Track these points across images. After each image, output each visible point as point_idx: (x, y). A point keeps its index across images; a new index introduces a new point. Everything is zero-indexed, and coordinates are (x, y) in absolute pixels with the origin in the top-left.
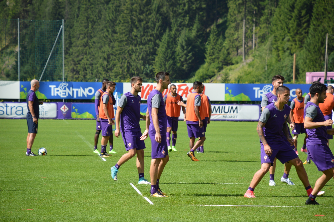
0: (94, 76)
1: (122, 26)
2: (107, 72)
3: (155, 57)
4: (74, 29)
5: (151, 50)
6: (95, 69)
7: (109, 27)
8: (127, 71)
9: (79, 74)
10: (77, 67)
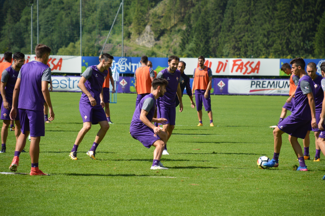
0: (254, 52)
1: (283, 3)
2: (267, 48)
3: (315, 34)
4: (237, 7)
5: (312, 27)
6: (256, 46)
7: (270, 4)
8: (286, 47)
9: (240, 51)
10: (238, 44)
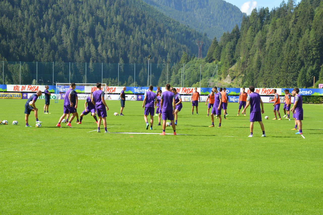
2: (278, 84)
3: (297, 78)
4: (265, 67)
5: (296, 75)
6: (273, 83)
7: (279, 66)
8: (285, 83)
9: (266, 85)
10: (266, 82)
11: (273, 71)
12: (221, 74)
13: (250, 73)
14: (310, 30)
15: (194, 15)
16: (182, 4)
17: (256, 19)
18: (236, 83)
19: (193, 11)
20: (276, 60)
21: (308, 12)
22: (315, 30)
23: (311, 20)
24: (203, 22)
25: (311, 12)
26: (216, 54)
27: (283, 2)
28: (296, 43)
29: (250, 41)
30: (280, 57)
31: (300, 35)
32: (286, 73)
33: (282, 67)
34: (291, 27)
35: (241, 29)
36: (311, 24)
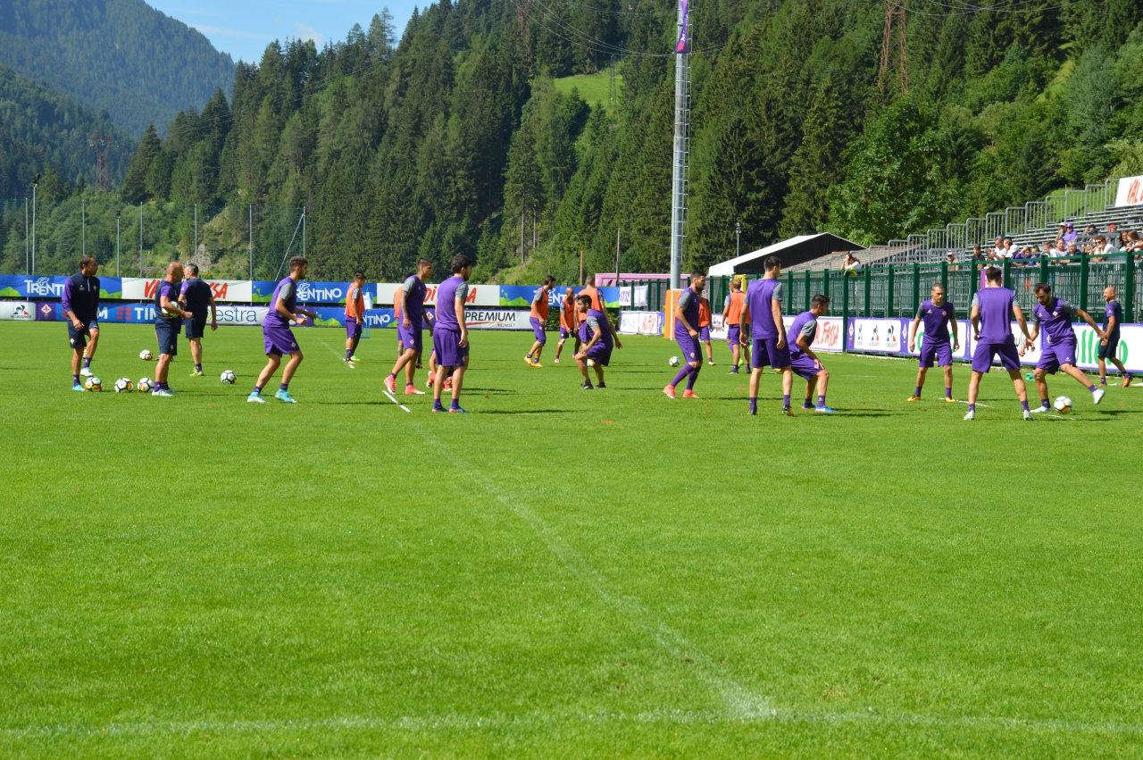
1: (377, 220)
5: (412, 249)
7: (361, 220)
8: (382, 272)
10: (322, 268)
11: (343, 235)
12: (178, 241)
13: (271, 240)
14: (447, 115)
15: (61, 52)
16: (17, 12)
17: (279, 74)
18: (228, 271)
19: (56, 36)
20: (350, 202)
21: (437, 62)
22: (462, 117)
23: (448, 88)
24: (91, 73)
25: (446, 64)
26: (156, 178)
27: (357, 27)
28: (409, 154)
29: (264, 141)
30: (362, 195)
31: (418, 130)
32: (383, 242)
33: (371, 223)
34: (391, 104)
35: (234, 103)
36: (448, 98)
